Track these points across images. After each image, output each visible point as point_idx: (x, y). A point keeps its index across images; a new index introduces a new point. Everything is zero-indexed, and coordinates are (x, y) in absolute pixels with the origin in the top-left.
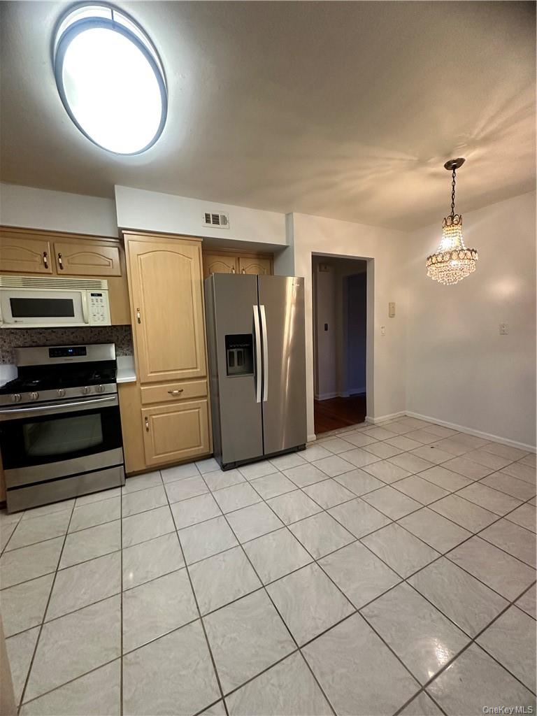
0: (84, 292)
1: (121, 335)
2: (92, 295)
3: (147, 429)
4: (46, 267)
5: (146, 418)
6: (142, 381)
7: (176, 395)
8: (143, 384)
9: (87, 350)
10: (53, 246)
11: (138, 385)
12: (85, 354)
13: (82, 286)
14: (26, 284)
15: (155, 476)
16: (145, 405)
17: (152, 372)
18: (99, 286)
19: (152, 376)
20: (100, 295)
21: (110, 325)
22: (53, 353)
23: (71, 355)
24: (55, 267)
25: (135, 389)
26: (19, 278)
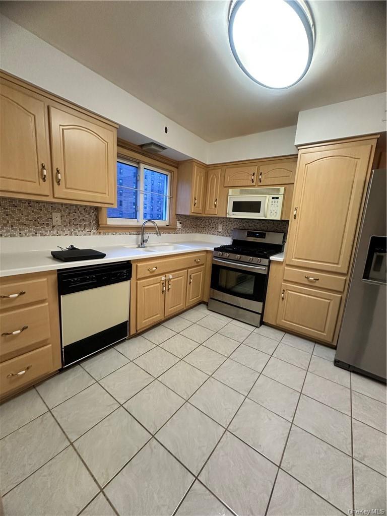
0: (268, 196)
1: (281, 226)
2: (273, 198)
3: (283, 299)
4: (253, 182)
5: (284, 291)
6: (287, 263)
7: (311, 281)
8: (287, 265)
9: (266, 235)
10: (258, 169)
11: (284, 264)
12: (264, 238)
13: (268, 192)
14: (242, 193)
15: (280, 334)
16: (286, 281)
17: (296, 258)
18: (278, 193)
19: (296, 261)
20: (278, 198)
21: (279, 219)
22: (250, 234)
23: (258, 237)
24: (257, 183)
25: (281, 268)
26: (239, 189)
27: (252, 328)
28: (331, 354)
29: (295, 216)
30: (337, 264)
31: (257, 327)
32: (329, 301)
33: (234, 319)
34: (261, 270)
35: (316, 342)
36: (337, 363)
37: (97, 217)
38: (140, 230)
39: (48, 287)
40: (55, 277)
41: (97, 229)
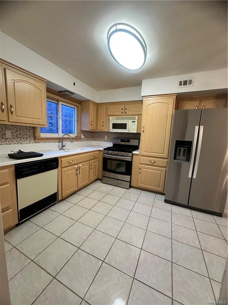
0: (130, 121)
1: (137, 136)
2: (133, 122)
3: (140, 173)
4: (122, 113)
5: (140, 169)
6: (141, 155)
7: (152, 163)
8: (141, 156)
9: (130, 141)
10: (125, 107)
11: (140, 155)
12: (129, 142)
13: (130, 119)
14: (117, 119)
15: (139, 191)
16: (141, 164)
17: (145, 152)
18: (135, 119)
19: (145, 153)
20: (135, 122)
21: (136, 132)
22: (122, 141)
23: (126, 142)
24: (124, 113)
25: (138, 157)
26: (115, 117)
27: (125, 190)
28: (163, 198)
29: (143, 131)
30: (163, 154)
31: (128, 189)
32: (161, 172)
33: (116, 186)
34: (128, 159)
35: (156, 193)
36: (166, 201)
37: (34, 132)
38: (60, 140)
39: (9, 174)
40: (13, 168)
41: (34, 140)
